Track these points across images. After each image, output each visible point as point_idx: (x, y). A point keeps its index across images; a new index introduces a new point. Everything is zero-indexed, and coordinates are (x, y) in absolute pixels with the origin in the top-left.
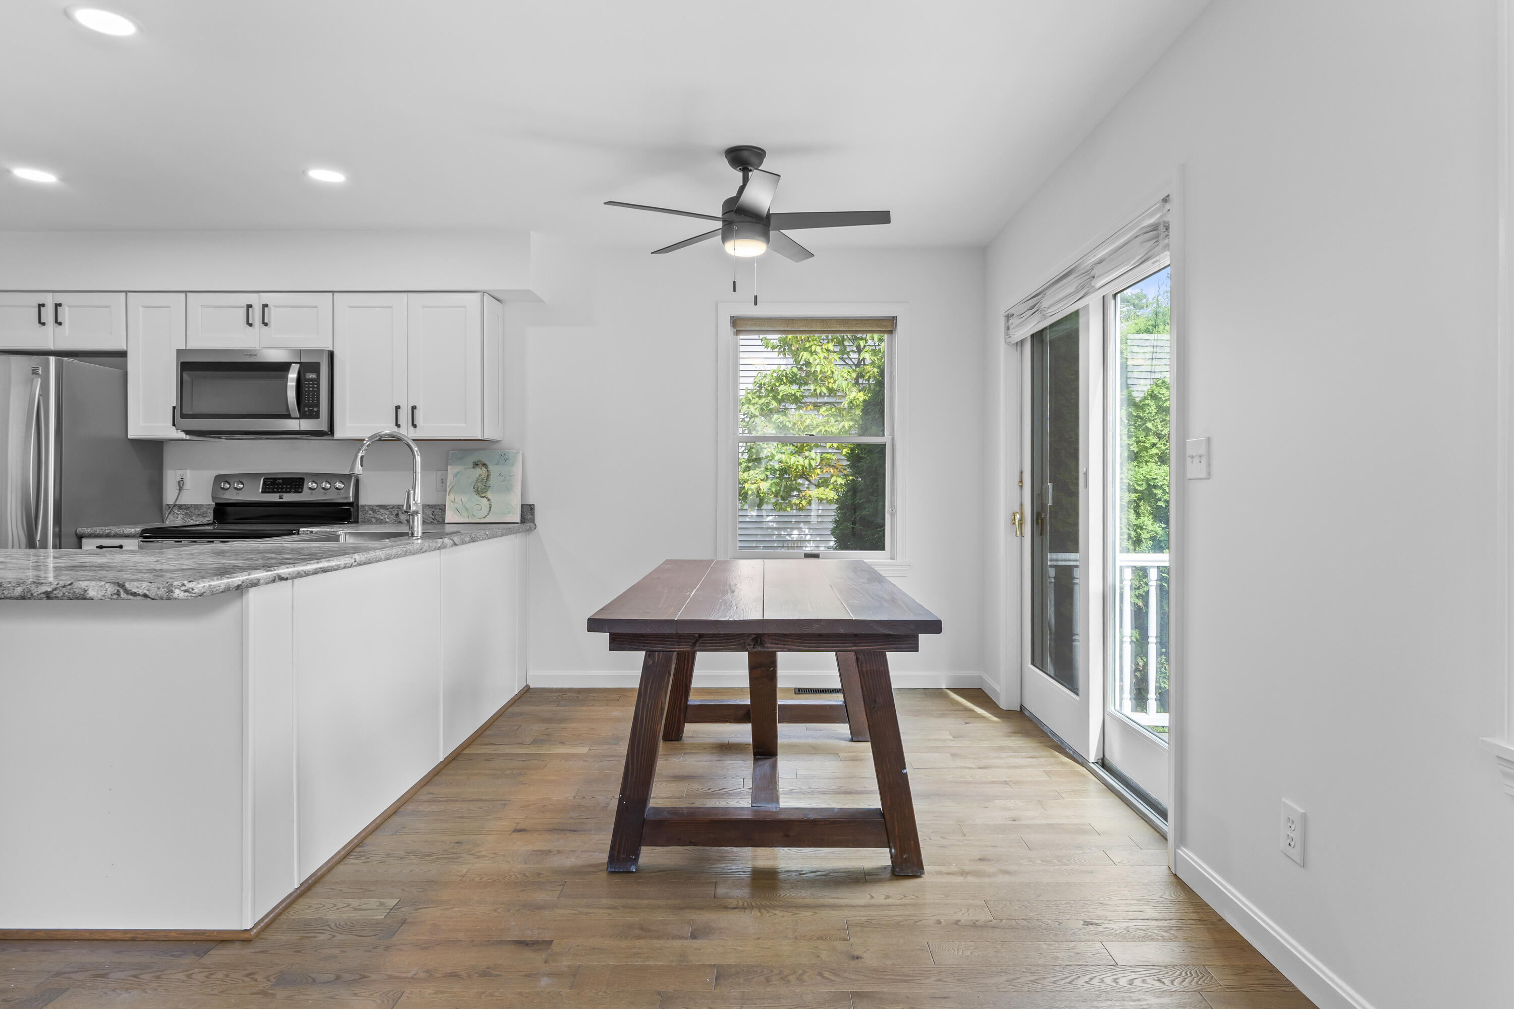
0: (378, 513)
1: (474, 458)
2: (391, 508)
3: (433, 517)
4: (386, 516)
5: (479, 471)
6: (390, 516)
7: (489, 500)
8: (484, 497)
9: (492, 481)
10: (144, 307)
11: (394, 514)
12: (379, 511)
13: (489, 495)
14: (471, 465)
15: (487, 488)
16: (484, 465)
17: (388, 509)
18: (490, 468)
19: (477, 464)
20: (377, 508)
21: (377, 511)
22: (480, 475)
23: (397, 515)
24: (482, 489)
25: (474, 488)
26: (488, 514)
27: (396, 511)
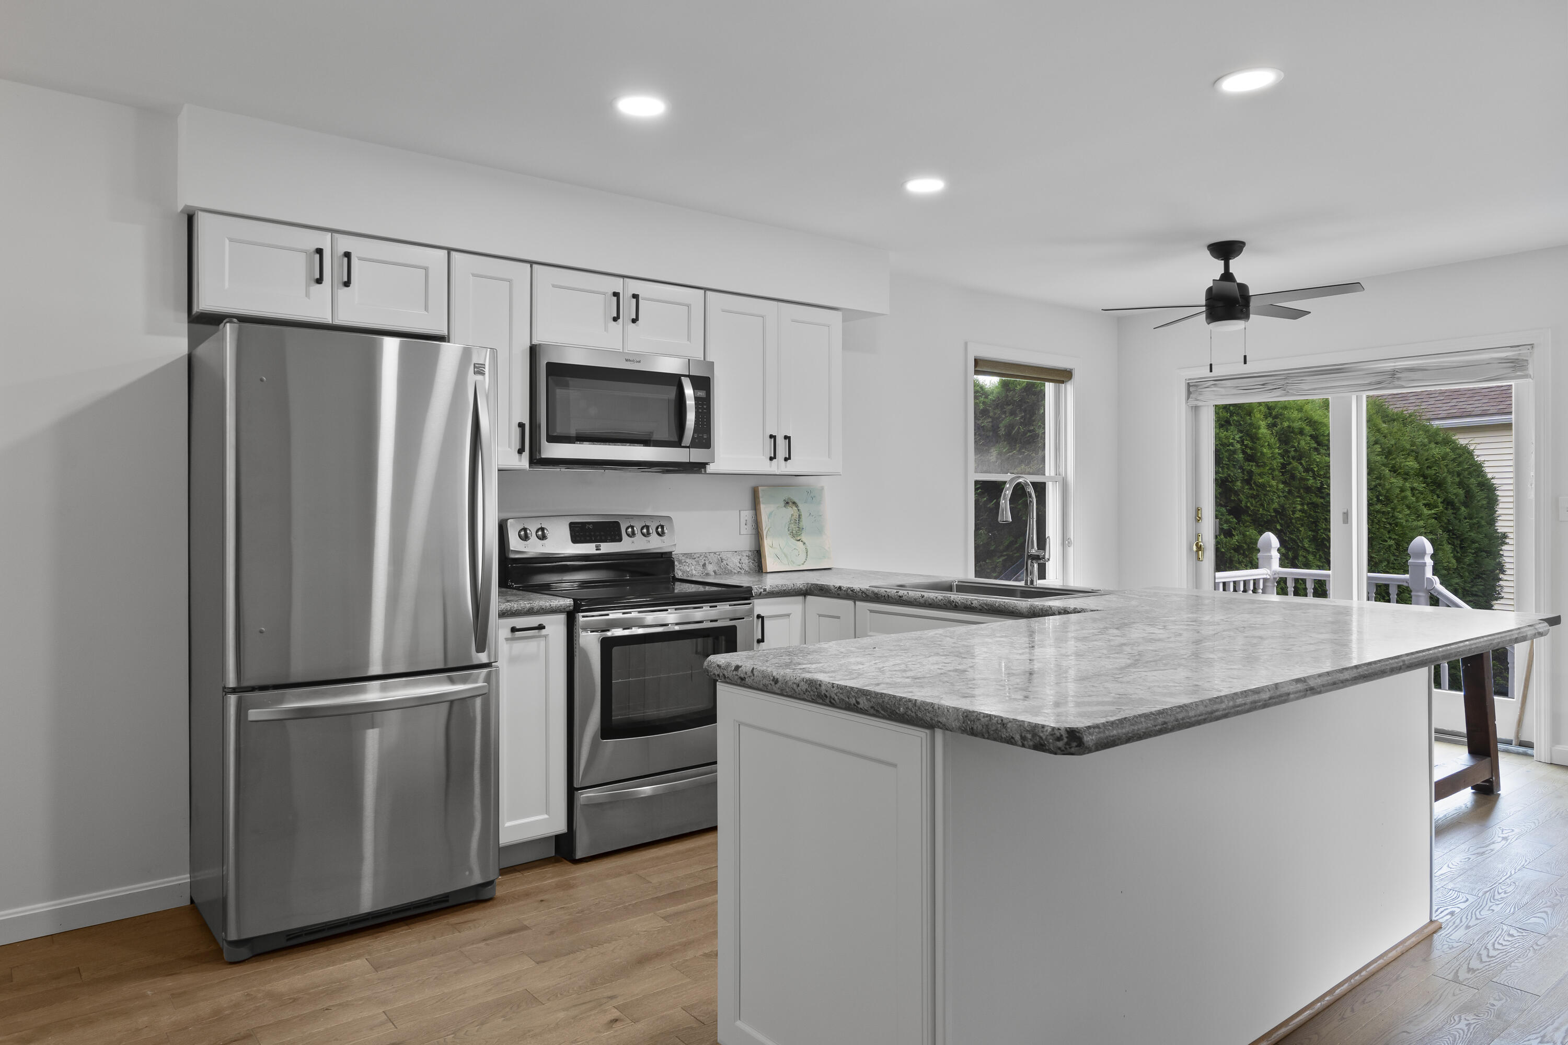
0: (684, 564)
1: (786, 495)
2: (698, 557)
3: (740, 565)
4: (693, 567)
5: (791, 511)
6: (697, 567)
7: (804, 543)
8: (799, 540)
9: (805, 522)
10: (474, 275)
11: (701, 564)
12: (685, 562)
13: (804, 538)
14: (783, 504)
15: (800, 529)
16: (794, 503)
17: (695, 558)
18: (801, 506)
19: (787, 503)
20: (683, 558)
21: (683, 561)
22: (792, 515)
23: (704, 565)
24: (796, 532)
25: (789, 531)
26: (806, 559)
27: (703, 560)
